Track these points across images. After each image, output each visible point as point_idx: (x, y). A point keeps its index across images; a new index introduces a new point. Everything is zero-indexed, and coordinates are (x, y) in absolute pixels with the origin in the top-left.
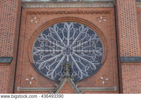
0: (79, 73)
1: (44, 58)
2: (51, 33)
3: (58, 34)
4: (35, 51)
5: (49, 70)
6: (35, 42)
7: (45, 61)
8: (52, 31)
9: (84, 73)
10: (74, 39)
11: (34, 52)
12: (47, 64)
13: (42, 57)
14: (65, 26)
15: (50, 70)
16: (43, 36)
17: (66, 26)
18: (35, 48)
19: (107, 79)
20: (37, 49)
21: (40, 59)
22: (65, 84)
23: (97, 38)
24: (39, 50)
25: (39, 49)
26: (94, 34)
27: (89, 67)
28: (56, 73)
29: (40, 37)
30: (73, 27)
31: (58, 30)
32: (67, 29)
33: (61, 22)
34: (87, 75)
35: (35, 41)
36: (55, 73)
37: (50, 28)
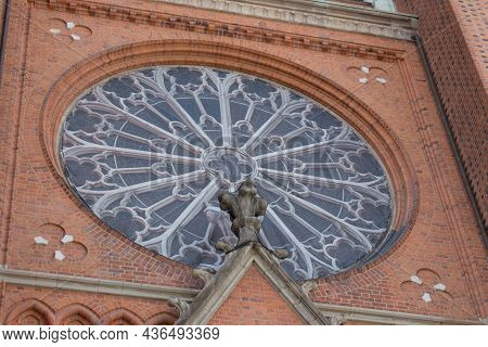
0: (294, 254)
1: (116, 175)
2: (142, 93)
3: (174, 100)
4: (69, 145)
5: (147, 226)
6: (68, 111)
7: (122, 189)
8: (146, 86)
9: (321, 256)
10: (250, 127)
11: (66, 149)
12: (132, 197)
13: (105, 172)
14: (203, 78)
15: (153, 224)
16: (105, 98)
17: (209, 80)
18: (71, 133)
19: (441, 287)
20: (80, 137)
21: (97, 177)
22: (243, 278)
23: (352, 139)
24: (89, 145)
25: (90, 140)
26: (339, 124)
27: (338, 239)
28: (181, 241)
29: (94, 99)
30: (240, 88)
31: (173, 88)
32: (216, 89)
33: (186, 63)
34: (335, 268)
35: (70, 109)
36: (176, 238)
37: (136, 77)
